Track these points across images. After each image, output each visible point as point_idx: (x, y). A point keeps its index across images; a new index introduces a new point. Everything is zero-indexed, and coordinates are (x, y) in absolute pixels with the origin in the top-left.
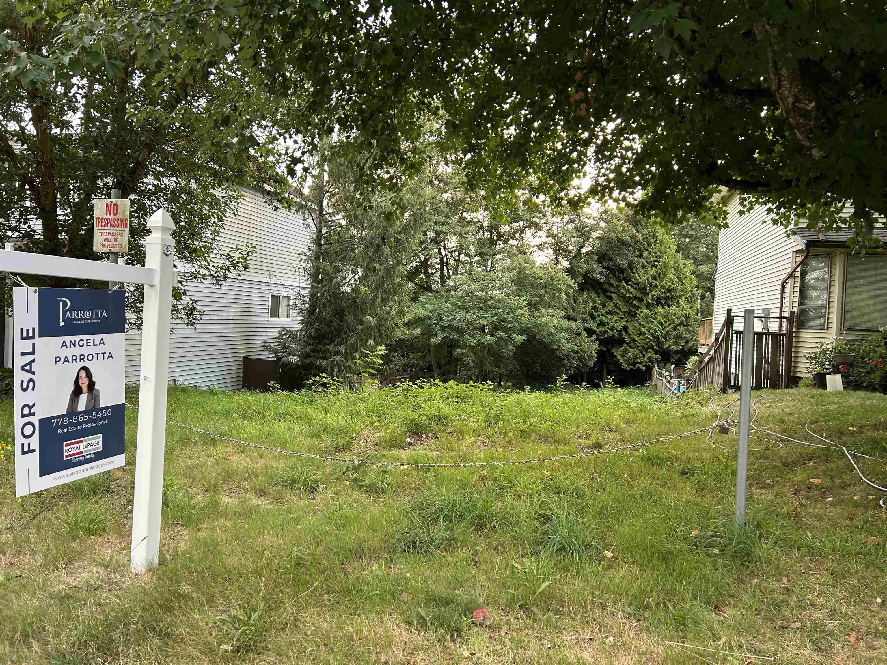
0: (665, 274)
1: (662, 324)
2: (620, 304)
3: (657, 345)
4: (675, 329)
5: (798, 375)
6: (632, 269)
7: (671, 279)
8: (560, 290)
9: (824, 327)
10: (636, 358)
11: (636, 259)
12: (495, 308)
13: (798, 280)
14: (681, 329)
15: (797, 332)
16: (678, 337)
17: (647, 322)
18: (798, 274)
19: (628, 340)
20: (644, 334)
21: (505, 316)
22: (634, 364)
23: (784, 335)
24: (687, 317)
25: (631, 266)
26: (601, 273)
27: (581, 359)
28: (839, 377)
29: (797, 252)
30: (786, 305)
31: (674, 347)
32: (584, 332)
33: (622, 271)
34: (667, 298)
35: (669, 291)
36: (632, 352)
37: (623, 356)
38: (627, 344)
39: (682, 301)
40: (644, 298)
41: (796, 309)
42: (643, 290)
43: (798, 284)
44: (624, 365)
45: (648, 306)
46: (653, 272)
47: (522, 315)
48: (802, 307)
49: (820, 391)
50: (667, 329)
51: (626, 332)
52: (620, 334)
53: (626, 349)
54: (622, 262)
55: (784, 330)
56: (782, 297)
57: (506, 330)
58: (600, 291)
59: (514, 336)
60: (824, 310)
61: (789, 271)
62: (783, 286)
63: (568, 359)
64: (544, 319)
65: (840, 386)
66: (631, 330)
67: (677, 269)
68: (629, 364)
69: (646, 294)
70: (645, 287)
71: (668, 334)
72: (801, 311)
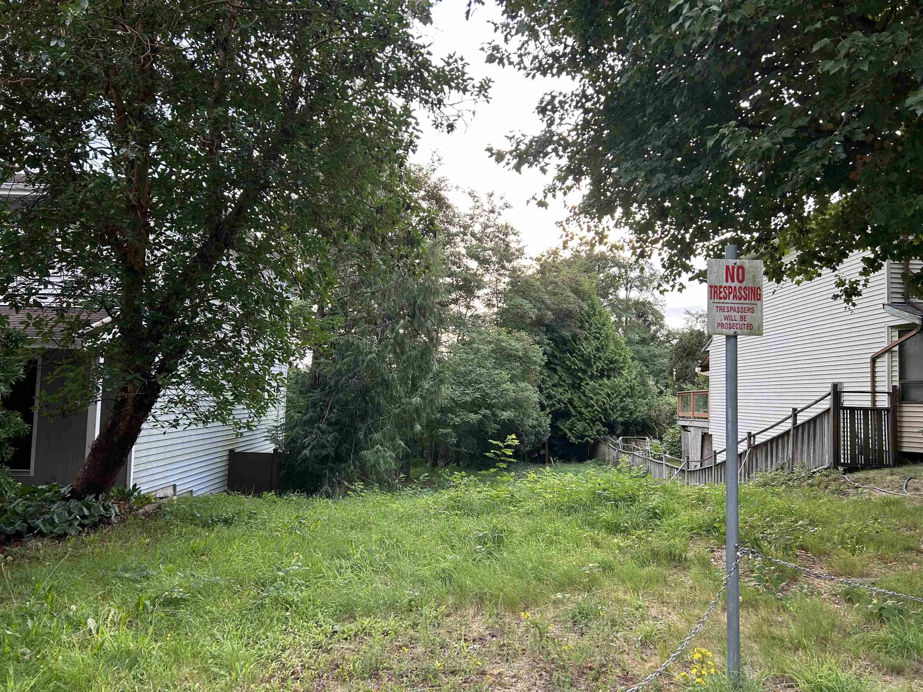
0: (607, 346)
1: (609, 396)
2: (565, 376)
3: (605, 418)
4: (621, 401)
5: (906, 450)
6: (575, 341)
7: (613, 351)
10: (584, 431)
11: (579, 331)
13: (896, 355)
14: (627, 400)
15: (901, 407)
16: (624, 409)
17: (595, 395)
19: (574, 413)
20: (592, 406)
22: (582, 437)
23: (881, 409)
24: (632, 389)
25: (575, 337)
26: (548, 344)
29: (892, 327)
30: (879, 379)
31: (621, 419)
33: (566, 342)
34: (611, 369)
35: (611, 362)
36: (580, 426)
37: (570, 430)
38: (574, 417)
39: (625, 373)
40: (589, 370)
41: (897, 384)
43: (896, 359)
44: (573, 439)
45: (593, 378)
46: (595, 343)
48: (903, 381)
51: (571, 404)
52: (566, 407)
53: (573, 423)
55: (882, 405)
56: (873, 371)
61: (883, 345)
62: (875, 361)
66: (577, 402)
67: (615, 340)
68: (577, 438)
69: (590, 366)
70: (590, 358)
71: (615, 406)
72: (902, 385)
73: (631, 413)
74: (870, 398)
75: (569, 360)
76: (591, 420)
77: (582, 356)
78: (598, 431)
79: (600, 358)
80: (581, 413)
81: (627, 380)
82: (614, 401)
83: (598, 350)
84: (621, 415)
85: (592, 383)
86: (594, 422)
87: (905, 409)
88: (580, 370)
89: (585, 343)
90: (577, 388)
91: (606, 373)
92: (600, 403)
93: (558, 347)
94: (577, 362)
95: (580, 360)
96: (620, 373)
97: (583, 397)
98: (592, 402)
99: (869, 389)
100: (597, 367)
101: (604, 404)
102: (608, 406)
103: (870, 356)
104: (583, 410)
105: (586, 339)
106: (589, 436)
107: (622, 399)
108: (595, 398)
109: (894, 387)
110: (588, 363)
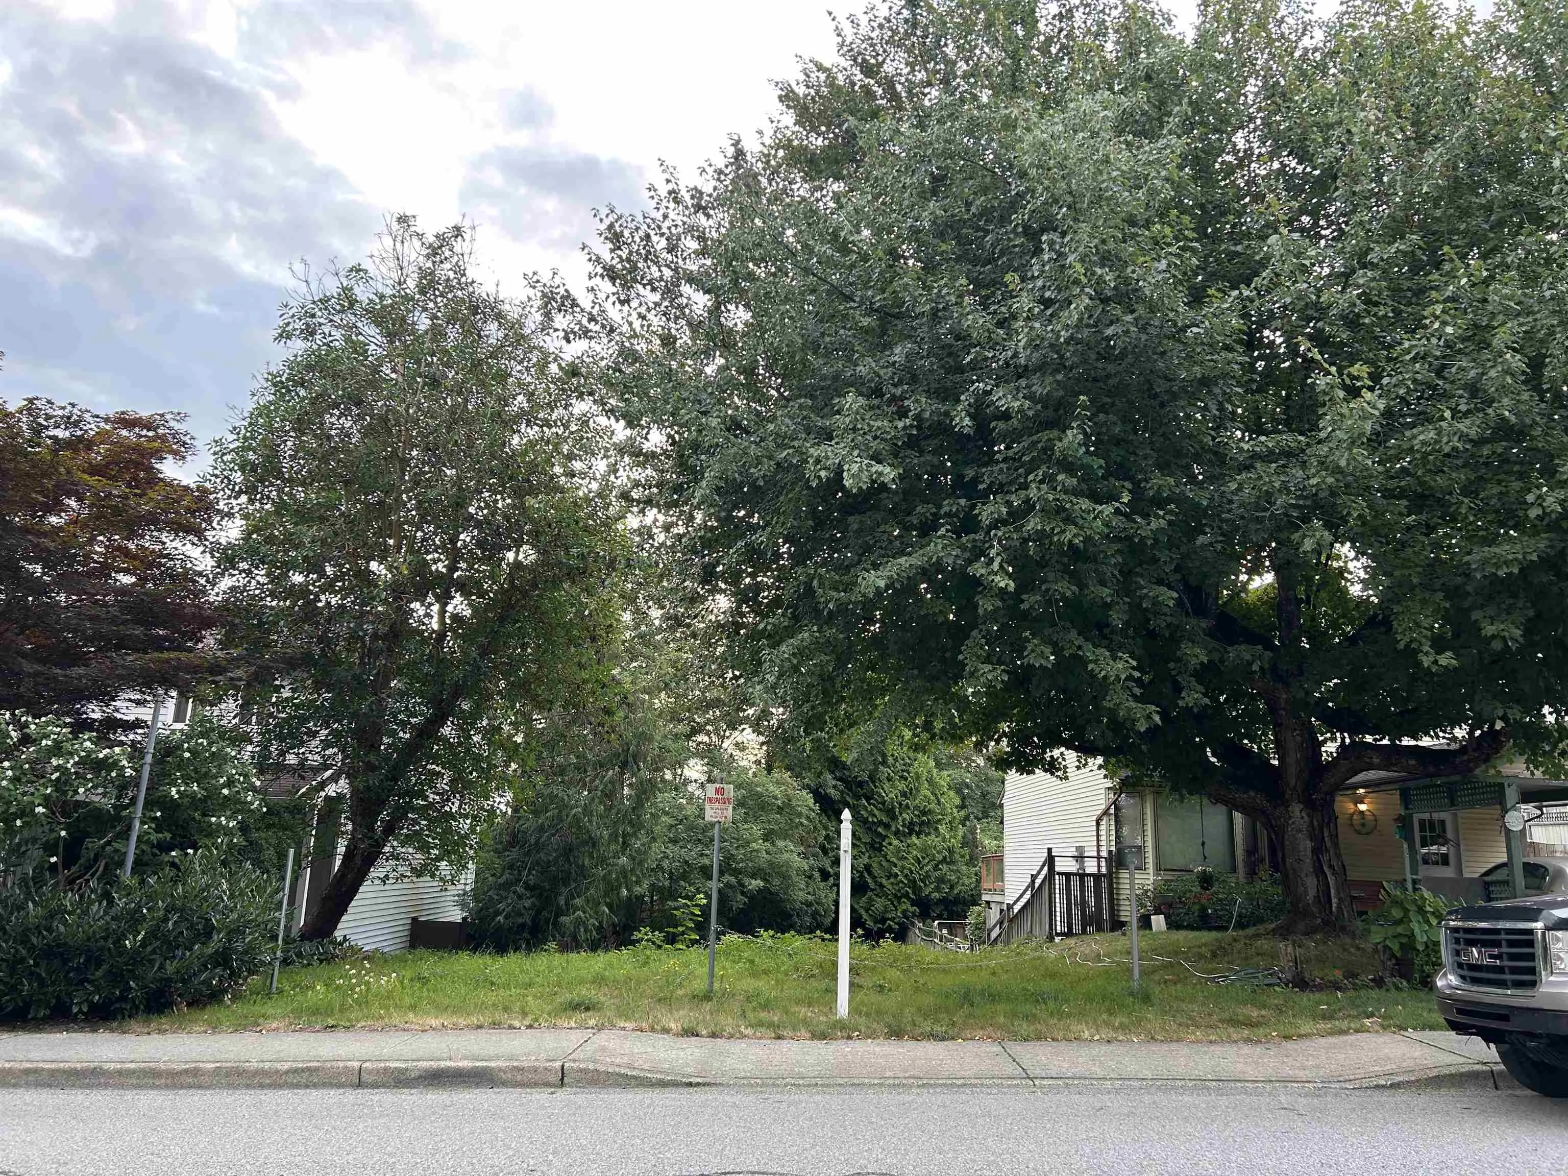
0: (918, 790)
1: (919, 862)
3: (914, 893)
4: (936, 868)
5: (1123, 919)
7: (925, 797)
9: (1141, 868)
10: (886, 911)
11: (879, 768)
13: (1113, 817)
14: (944, 868)
15: (1117, 873)
17: (899, 859)
18: (1112, 811)
19: (872, 885)
23: (1104, 875)
25: (873, 777)
28: (1162, 917)
29: (1109, 788)
30: (1103, 843)
31: (936, 895)
32: (817, 875)
34: (922, 823)
35: (924, 813)
36: (879, 904)
37: (867, 910)
39: (942, 828)
40: (893, 825)
41: (1113, 848)
43: (1113, 822)
44: (870, 924)
45: (897, 833)
46: (901, 786)
48: (1119, 846)
49: (1147, 932)
51: (870, 873)
52: (861, 877)
53: (871, 900)
55: (1104, 870)
56: (1098, 835)
57: (736, 873)
59: (746, 881)
60: (1140, 850)
61: (1103, 807)
62: (1098, 824)
65: (1164, 927)
66: (876, 870)
68: (876, 922)
69: (894, 818)
70: (893, 807)
71: (928, 876)
72: (1118, 850)
73: (952, 887)
74: (1096, 864)
75: (865, 808)
76: (895, 895)
77: (883, 803)
78: (904, 912)
79: (907, 807)
80: (881, 886)
81: (944, 840)
82: (926, 868)
83: (904, 794)
84: (937, 889)
85: (895, 842)
86: (899, 899)
87: (1121, 876)
88: (881, 823)
89: (887, 786)
90: (875, 849)
91: (917, 829)
92: (906, 871)
93: (850, 789)
94: (876, 812)
95: (880, 810)
96: (937, 829)
97: (884, 863)
98: (896, 870)
99: (1095, 854)
100: (904, 820)
101: (912, 872)
102: (917, 876)
103: (1095, 818)
104: (884, 881)
105: (889, 779)
106: (892, 919)
107: (937, 865)
108: (899, 864)
109: (1110, 852)
110: (890, 813)
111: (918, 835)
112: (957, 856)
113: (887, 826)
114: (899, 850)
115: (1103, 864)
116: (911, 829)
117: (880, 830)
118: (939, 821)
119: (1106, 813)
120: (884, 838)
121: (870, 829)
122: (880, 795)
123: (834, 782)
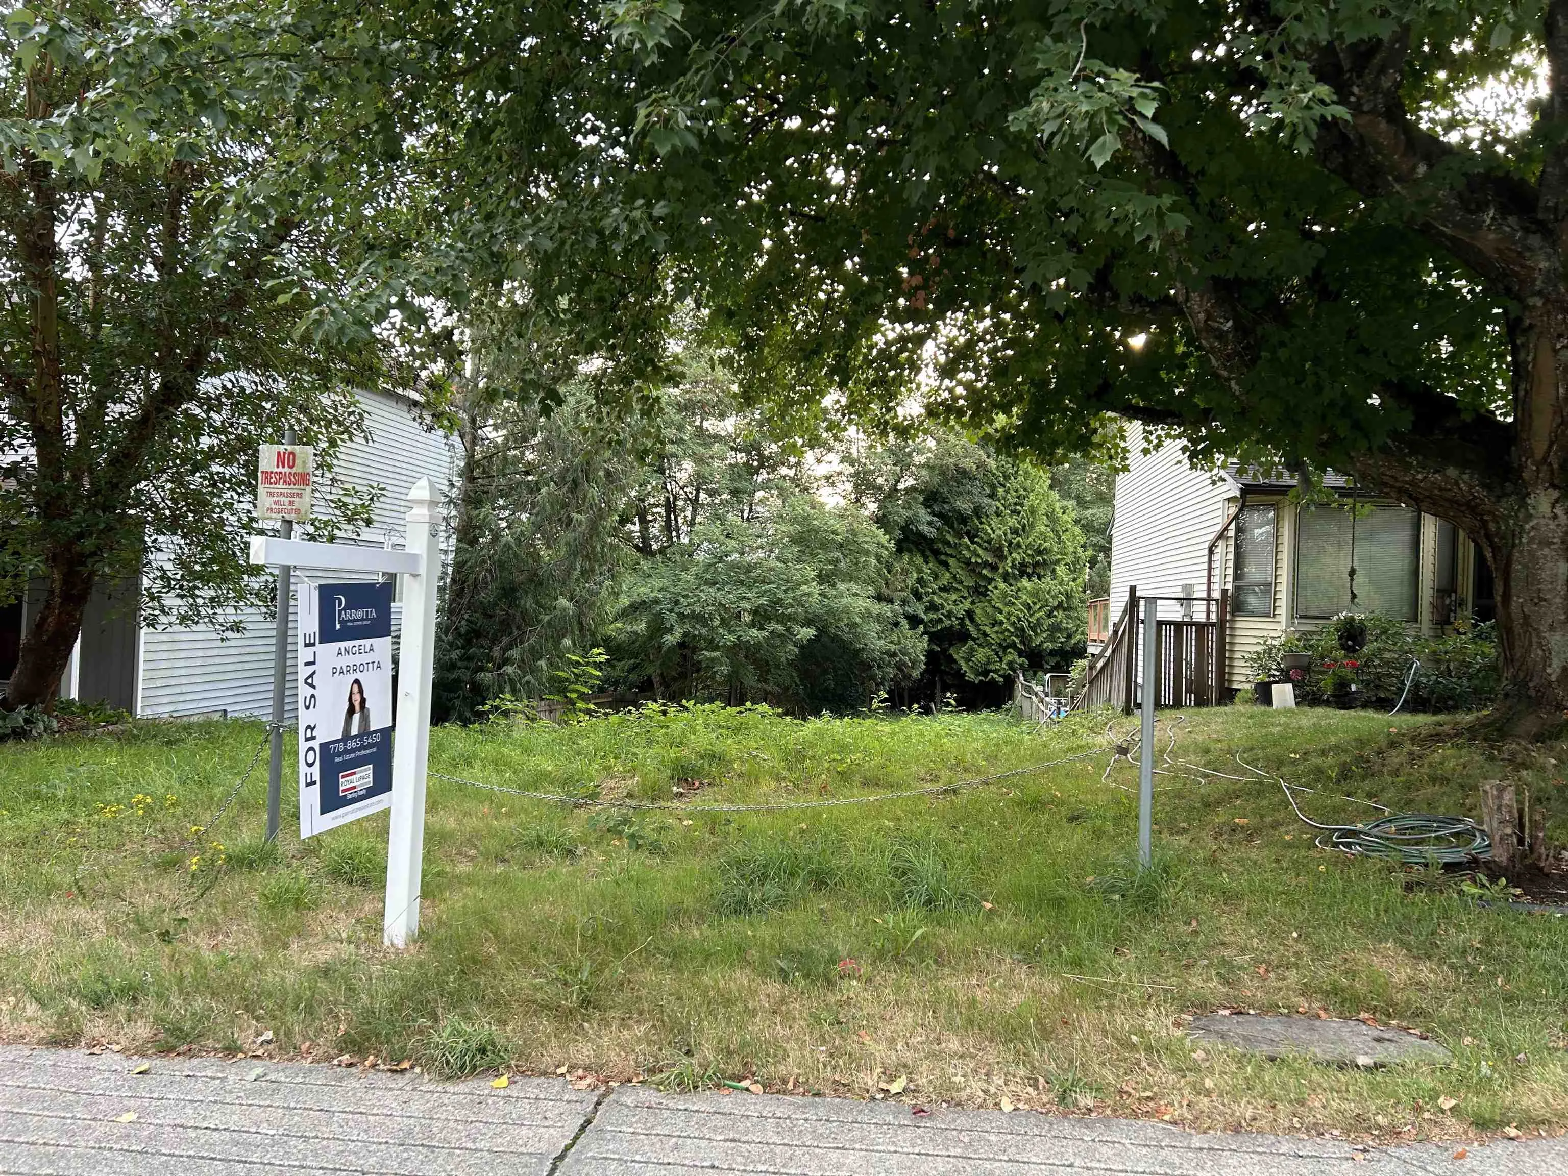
0: (1032, 526)
1: (1029, 608)
2: (961, 574)
3: (1022, 642)
4: (1050, 615)
5: (1235, 686)
6: (979, 518)
7: (1041, 533)
8: (867, 553)
9: (1269, 614)
10: (988, 663)
11: (986, 500)
12: (763, 582)
13: (1232, 542)
14: (1060, 615)
15: (1232, 621)
16: (1055, 628)
17: (1006, 605)
18: (1231, 533)
19: (974, 634)
20: (1001, 623)
21: (781, 595)
22: (986, 673)
23: (1213, 625)
24: (1069, 596)
25: (978, 512)
26: (930, 523)
27: (900, 666)
28: (1289, 687)
29: (1229, 500)
30: (1215, 579)
31: (1049, 645)
32: (904, 622)
33: (964, 520)
34: (1037, 564)
35: (1039, 552)
36: (981, 654)
37: (967, 660)
38: (974, 639)
39: (1060, 570)
40: (1001, 565)
41: (1229, 586)
42: (998, 553)
43: (1231, 549)
44: (970, 676)
45: (1006, 577)
46: (1012, 521)
47: (809, 594)
48: (1238, 583)
49: (1262, 708)
50: (1037, 615)
51: (972, 620)
52: (962, 624)
53: (972, 650)
54: (964, 505)
55: (1214, 618)
56: (1210, 568)
57: (783, 619)
58: (928, 553)
59: (796, 628)
60: (1269, 588)
61: (1219, 528)
62: (1211, 552)
63: (879, 667)
64: (844, 601)
65: (1291, 701)
66: (979, 617)
67: (1051, 516)
68: (977, 674)
69: (1002, 558)
70: (1001, 546)
71: (1039, 623)
72: (1237, 589)
75: (968, 548)
76: (1000, 645)
77: (989, 542)
78: (1010, 664)
79: (1019, 545)
80: (985, 635)
81: (1061, 583)
83: (1015, 532)
85: (1002, 585)
86: (1005, 649)
87: (1238, 625)
88: (985, 564)
89: (995, 521)
90: (980, 594)
91: (1029, 570)
92: (1013, 619)
93: (952, 527)
94: (980, 551)
95: (984, 549)
96: (1054, 571)
97: (989, 610)
98: (1000, 617)
100: (1014, 560)
101: (1019, 620)
102: (1025, 624)
103: (1206, 545)
104: (987, 629)
105: (998, 514)
106: (997, 672)
107: (1051, 612)
108: (1006, 610)
109: (1224, 592)
111: (1030, 576)
112: (1076, 602)
113: (994, 568)
114: (1005, 595)
115: (1214, 608)
116: (1023, 570)
117: (984, 572)
118: (1058, 562)
119: (1222, 535)
120: (990, 581)
121: (974, 571)
122: (986, 533)
123: (929, 518)
